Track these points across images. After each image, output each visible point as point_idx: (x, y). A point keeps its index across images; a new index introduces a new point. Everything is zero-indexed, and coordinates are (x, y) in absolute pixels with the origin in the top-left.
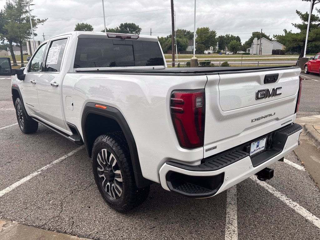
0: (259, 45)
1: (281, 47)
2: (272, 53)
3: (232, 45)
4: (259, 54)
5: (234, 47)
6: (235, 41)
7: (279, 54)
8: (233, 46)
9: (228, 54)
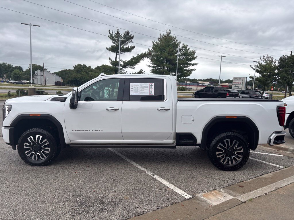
0: (43, 77)
1: (60, 80)
2: (55, 84)
3: (15, 74)
4: (44, 84)
5: (18, 77)
6: (18, 71)
7: (60, 86)
8: (17, 75)
9: (11, 82)
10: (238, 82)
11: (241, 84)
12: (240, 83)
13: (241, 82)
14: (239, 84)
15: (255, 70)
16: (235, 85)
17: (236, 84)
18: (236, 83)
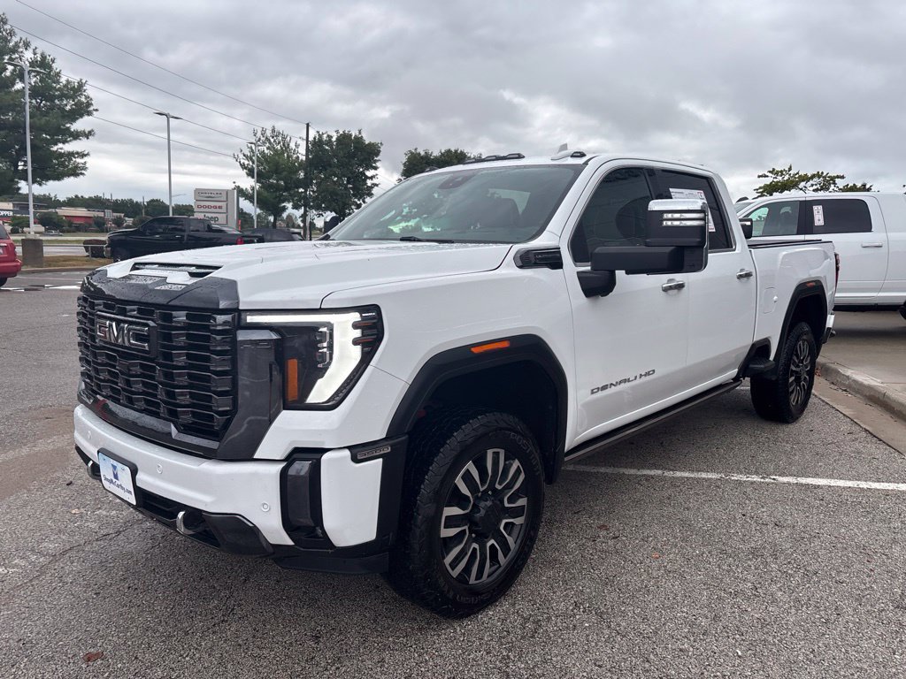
10: (213, 204)
11: (224, 210)
12: (220, 207)
13: (224, 204)
14: (218, 210)
15: (245, 168)
16: (203, 214)
17: (207, 210)
18: (208, 207)
